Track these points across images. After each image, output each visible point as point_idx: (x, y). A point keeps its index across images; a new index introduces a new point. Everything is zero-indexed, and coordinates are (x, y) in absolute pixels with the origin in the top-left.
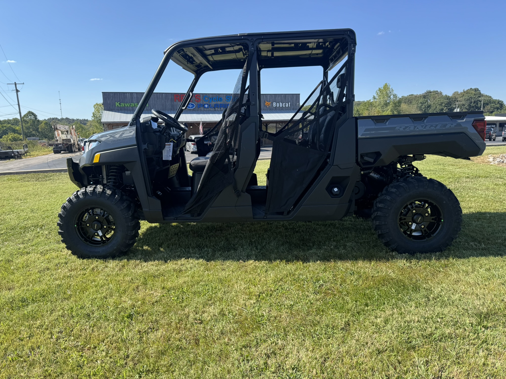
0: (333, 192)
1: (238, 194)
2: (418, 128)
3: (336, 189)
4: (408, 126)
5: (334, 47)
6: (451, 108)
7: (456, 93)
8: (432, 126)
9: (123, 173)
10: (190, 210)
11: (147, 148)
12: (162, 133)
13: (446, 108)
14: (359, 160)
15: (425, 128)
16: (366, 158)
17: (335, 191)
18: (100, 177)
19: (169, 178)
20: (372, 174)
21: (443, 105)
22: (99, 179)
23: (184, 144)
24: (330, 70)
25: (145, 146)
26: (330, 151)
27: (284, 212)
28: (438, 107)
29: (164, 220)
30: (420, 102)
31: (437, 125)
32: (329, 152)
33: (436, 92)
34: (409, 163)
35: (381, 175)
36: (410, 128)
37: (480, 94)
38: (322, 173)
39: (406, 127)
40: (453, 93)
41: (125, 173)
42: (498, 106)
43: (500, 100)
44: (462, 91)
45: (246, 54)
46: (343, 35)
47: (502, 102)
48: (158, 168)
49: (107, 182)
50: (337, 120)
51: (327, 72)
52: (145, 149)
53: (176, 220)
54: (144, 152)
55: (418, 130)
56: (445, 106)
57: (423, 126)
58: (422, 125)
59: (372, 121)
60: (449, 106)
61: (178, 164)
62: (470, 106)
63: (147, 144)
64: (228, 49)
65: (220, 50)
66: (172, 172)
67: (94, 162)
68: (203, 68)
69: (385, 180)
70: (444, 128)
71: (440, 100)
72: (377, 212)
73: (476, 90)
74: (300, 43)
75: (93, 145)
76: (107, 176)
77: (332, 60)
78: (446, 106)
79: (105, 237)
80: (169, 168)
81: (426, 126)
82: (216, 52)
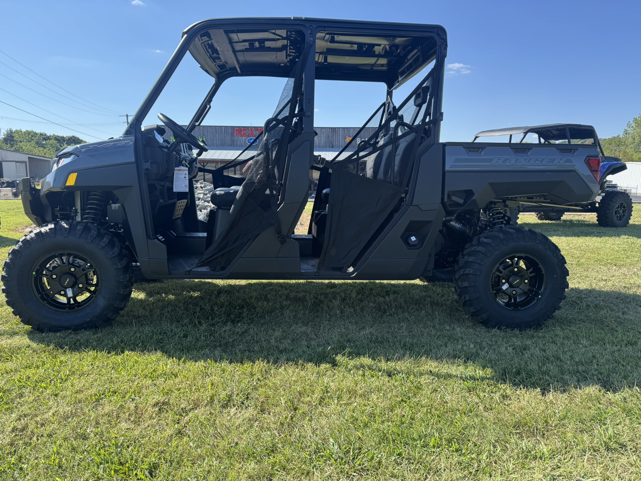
0: (410, 242)
1: (282, 240)
2: (520, 162)
3: (413, 238)
4: (508, 159)
5: (408, 56)
8: (537, 160)
9: (108, 206)
10: (210, 259)
11: (150, 168)
12: (171, 150)
14: (446, 199)
15: (528, 162)
16: (454, 198)
17: (413, 240)
18: (73, 211)
19: (174, 218)
20: (453, 223)
22: (71, 213)
23: (195, 174)
24: (395, 89)
25: (147, 165)
26: (408, 186)
27: (343, 268)
29: (170, 274)
31: (543, 160)
32: (407, 188)
34: (499, 210)
35: (464, 225)
36: (510, 161)
38: (396, 215)
39: (506, 160)
41: (112, 207)
45: (290, 56)
46: (431, 32)
48: (161, 201)
49: (82, 219)
50: (420, 145)
51: (392, 91)
52: (147, 169)
53: (189, 275)
54: (145, 173)
55: (520, 164)
57: (527, 159)
58: (525, 158)
59: (464, 149)
61: (186, 201)
63: (150, 162)
64: (267, 44)
65: (257, 44)
66: (178, 211)
67: (68, 184)
68: (227, 70)
69: (468, 231)
70: (551, 164)
72: (464, 270)
74: (365, 44)
75: (64, 162)
76: (83, 209)
77: (402, 74)
79: (75, 300)
80: (175, 204)
81: (530, 159)
82: (251, 48)
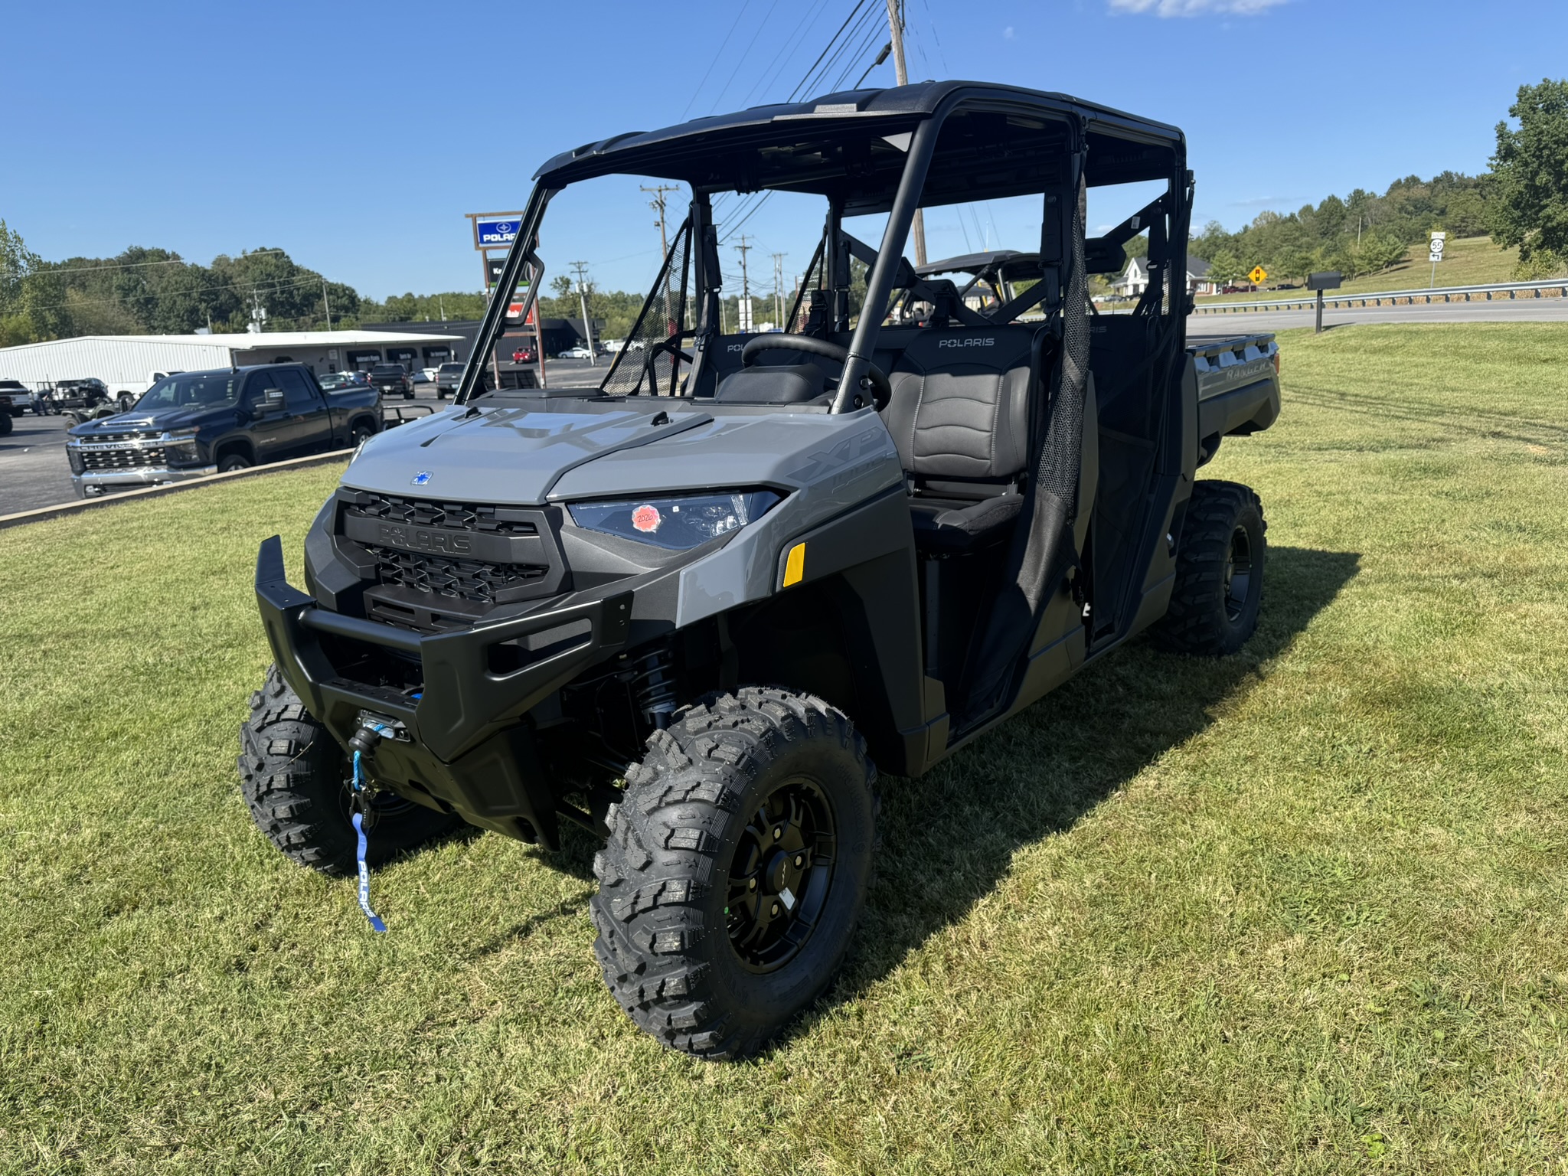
6: (221, 305)
7: (220, 261)
13: (204, 305)
21: (195, 295)
28: (178, 303)
30: (115, 282)
33: (161, 255)
37: (291, 265)
40: (212, 258)
42: (345, 301)
43: (347, 284)
44: (240, 256)
47: (353, 291)
56: (201, 301)
60: (213, 300)
62: (273, 299)
71: (179, 279)
73: (277, 254)
78: (205, 301)
